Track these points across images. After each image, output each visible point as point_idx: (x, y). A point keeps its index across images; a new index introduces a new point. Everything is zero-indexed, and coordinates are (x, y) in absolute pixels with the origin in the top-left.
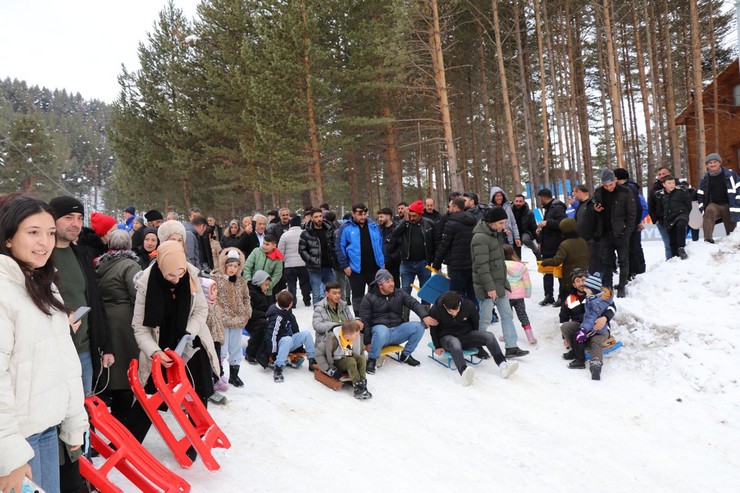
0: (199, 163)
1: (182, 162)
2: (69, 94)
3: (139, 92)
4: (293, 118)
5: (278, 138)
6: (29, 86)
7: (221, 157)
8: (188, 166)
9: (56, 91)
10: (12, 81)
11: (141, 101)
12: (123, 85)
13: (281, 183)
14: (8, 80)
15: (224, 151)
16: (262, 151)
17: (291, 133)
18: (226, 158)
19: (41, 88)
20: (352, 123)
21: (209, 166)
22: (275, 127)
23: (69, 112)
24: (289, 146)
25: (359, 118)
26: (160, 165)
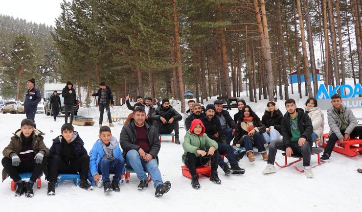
0: (105, 53)
1: (94, 52)
2: (46, 26)
3: (72, 13)
4: (164, 20)
5: (154, 33)
6: (27, 22)
7: (118, 49)
8: (98, 55)
9: (40, 24)
10: (19, 20)
11: (74, 18)
12: (64, 9)
13: (155, 63)
14: (18, 19)
15: (119, 45)
16: (143, 42)
17: (162, 31)
18: (121, 50)
19: (33, 23)
20: (203, 26)
21: (110, 55)
22: (152, 27)
23: (46, 35)
24: (161, 38)
25: (207, 23)
26: (82, 55)
